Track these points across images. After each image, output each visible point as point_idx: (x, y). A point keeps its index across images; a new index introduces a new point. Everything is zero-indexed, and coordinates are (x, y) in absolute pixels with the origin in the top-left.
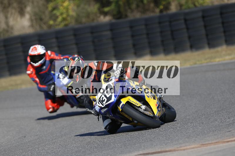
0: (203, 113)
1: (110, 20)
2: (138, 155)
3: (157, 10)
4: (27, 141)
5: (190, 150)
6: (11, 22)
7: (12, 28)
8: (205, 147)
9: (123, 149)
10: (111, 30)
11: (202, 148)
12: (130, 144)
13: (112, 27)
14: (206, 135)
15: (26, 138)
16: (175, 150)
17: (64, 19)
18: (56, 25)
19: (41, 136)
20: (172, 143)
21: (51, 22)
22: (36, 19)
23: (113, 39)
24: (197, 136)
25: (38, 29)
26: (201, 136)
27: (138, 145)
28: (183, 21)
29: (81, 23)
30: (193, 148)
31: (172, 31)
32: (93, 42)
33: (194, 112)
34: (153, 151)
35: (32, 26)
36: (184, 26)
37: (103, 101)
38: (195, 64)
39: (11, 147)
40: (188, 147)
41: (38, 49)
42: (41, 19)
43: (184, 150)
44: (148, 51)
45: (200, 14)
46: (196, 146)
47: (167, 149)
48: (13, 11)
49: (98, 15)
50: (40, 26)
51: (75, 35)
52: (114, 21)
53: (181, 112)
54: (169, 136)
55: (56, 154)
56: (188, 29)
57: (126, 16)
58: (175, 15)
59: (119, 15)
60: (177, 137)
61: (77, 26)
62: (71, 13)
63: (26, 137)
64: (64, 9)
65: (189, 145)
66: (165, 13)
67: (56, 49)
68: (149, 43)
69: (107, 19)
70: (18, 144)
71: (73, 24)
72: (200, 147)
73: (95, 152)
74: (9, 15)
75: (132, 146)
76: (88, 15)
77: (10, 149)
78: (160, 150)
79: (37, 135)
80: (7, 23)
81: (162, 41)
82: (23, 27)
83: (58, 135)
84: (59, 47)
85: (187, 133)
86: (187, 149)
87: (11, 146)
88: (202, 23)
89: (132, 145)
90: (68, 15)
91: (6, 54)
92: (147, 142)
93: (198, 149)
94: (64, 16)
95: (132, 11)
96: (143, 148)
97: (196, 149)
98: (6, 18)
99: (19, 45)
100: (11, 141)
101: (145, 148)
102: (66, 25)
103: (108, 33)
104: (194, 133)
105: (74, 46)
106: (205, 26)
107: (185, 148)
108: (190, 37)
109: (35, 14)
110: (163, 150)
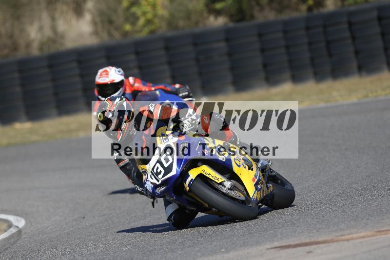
0: (379, 179)
1: (226, 24)
2: (272, 248)
3: (304, 7)
4: (87, 224)
5: (358, 241)
6: (61, 26)
7: (62, 37)
8: (382, 236)
9: (247, 239)
10: (227, 40)
11: (379, 237)
12: (259, 230)
13: (228, 35)
14: (384, 215)
15: (85, 219)
16: (332, 241)
17: (149, 22)
18: (136, 32)
19: (111, 216)
20: (328, 228)
21: (128, 27)
22: (102, 22)
23: (230, 54)
24: (369, 217)
25: (105, 38)
26: (376, 217)
27: (272, 232)
28: (346, 26)
29: (176, 28)
30: (363, 237)
31: (328, 43)
32: (197, 60)
33: (364, 178)
34: (296, 242)
35: (96, 33)
36: (347, 34)
37: (158, 174)
38: (367, 96)
39: (61, 235)
40: (355, 236)
41: (110, 73)
42: (111, 22)
43: (348, 240)
44: (287, 74)
45: (375, 14)
46: (368, 233)
47: (320, 239)
48: (65, 8)
49: (206, 15)
50: (110, 34)
51: (167, 48)
52: (231, 25)
53: (343, 177)
54: (323, 217)
55: (136, 246)
56: (354, 38)
57: (252, 17)
58: (332, 15)
59: (240, 15)
60: (336, 219)
61: (170, 34)
62: (161, 12)
63: (86, 217)
64: (148, 5)
65: (357, 232)
66: (315, 12)
67: (136, 71)
68: (290, 62)
69: (220, 22)
70: (72, 229)
71: (163, 29)
72: (374, 236)
73: (200, 244)
74: (57, 15)
75: (261, 234)
76: (188, 16)
77: (59, 237)
78: (307, 241)
79: (104, 215)
80: (54, 29)
81: (312, 59)
82: (81, 35)
83: (138, 214)
84: (140, 68)
85: (352, 213)
86: (352, 239)
87: (61, 233)
88: (377, 30)
89: (262, 232)
90: (155, 16)
91: (53, 80)
92: (287, 227)
93: (372, 238)
94: (149, 16)
95: (262, 9)
96: (279, 236)
97: (368, 239)
98: (53, 19)
99: (74, 65)
100: (61, 224)
101: (283, 237)
102: (152, 32)
103: (222, 45)
104: (365, 212)
105: (166, 67)
106: (383, 34)
107: (350, 236)
108: (357, 53)
109: (101, 13)
110: (313, 240)
